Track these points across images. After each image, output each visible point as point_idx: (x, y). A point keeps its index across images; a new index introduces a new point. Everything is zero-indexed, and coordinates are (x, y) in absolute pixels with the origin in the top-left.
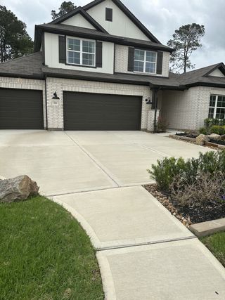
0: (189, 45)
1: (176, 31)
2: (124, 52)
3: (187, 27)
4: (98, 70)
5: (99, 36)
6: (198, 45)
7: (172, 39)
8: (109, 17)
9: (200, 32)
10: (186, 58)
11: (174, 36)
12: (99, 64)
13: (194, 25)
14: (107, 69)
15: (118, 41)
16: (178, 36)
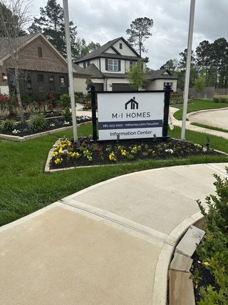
0: (143, 34)
1: (133, 22)
2: (128, 63)
3: (140, 20)
4: (119, 72)
5: (119, 57)
6: (149, 34)
7: (130, 28)
8: (121, 48)
9: (150, 24)
10: (141, 44)
11: (131, 25)
12: (120, 70)
13: (146, 18)
14: (123, 72)
15: (126, 59)
16: (134, 26)
